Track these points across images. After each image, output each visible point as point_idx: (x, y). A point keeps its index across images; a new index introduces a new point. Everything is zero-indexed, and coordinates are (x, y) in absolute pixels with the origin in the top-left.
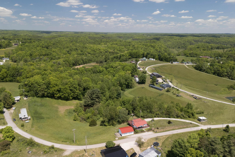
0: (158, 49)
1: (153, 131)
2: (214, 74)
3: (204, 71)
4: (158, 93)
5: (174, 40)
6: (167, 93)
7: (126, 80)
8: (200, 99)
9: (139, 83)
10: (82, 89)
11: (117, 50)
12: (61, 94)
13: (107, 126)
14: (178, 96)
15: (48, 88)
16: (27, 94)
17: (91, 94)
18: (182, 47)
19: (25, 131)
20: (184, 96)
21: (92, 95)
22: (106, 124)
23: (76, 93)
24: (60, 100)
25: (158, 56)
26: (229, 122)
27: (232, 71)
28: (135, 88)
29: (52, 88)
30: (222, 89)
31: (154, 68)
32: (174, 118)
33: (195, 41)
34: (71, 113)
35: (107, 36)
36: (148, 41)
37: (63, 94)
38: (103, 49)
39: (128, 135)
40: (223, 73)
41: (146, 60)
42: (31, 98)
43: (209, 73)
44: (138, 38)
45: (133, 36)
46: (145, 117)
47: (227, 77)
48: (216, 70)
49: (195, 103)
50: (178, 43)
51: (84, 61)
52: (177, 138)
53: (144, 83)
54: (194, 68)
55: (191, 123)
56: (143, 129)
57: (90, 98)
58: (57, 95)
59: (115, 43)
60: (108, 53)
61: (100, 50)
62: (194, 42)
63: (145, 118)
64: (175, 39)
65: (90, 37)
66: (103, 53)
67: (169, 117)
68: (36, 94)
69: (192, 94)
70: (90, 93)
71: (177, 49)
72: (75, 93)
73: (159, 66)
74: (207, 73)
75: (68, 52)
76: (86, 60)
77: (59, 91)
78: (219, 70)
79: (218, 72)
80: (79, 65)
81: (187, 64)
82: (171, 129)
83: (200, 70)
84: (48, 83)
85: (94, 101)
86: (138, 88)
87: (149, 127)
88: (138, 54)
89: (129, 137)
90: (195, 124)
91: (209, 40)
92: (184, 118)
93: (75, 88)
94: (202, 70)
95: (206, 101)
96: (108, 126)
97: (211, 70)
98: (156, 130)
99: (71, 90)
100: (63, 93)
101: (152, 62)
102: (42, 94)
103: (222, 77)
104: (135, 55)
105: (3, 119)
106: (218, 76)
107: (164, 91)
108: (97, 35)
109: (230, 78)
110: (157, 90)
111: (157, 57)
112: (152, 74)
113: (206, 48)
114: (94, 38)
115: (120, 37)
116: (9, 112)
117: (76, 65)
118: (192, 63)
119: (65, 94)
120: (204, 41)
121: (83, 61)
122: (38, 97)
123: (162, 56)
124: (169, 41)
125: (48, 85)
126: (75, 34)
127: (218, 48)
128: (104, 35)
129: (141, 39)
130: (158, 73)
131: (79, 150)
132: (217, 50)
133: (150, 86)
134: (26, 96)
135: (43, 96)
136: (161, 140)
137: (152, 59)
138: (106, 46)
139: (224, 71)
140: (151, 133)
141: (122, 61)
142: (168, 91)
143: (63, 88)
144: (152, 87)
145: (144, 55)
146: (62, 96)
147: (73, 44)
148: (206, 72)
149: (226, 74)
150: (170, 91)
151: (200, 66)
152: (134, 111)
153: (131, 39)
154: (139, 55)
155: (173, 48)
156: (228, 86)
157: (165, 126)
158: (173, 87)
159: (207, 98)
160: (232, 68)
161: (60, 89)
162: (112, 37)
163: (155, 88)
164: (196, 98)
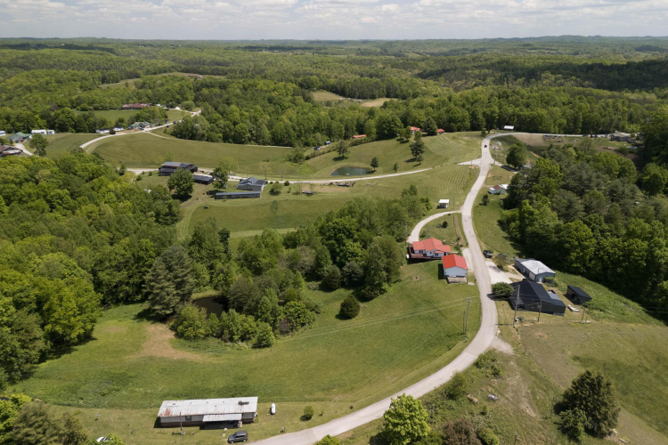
1: (461, 246)
4: (263, 205)
14: (308, 194)
27: (257, 125)
28: (187, 216)
40: (244, 134)
41: (30, 137)
43: (216, 141)
47: (253, 142)
48: (227, 130)
55: (449, 215)
79: (233, 134)
81: (146, 130)
83: (192, 138)
86: (196, 214)
94: (198, 137)
96: (391, 290)
97: (216, 132)
98: (460, 243)
103: (243, 143)
106: (235, 143)
107: (265, 197)
109: (260, 141)
110: (251, 200)
131: (499, 332)
137: (45, 131)
139: (244, 129)
140: (466, 251)
142: (273, 193)
149: (249, 135)
150: (279, 193)
163: (230, 197)
164: (345, 185)
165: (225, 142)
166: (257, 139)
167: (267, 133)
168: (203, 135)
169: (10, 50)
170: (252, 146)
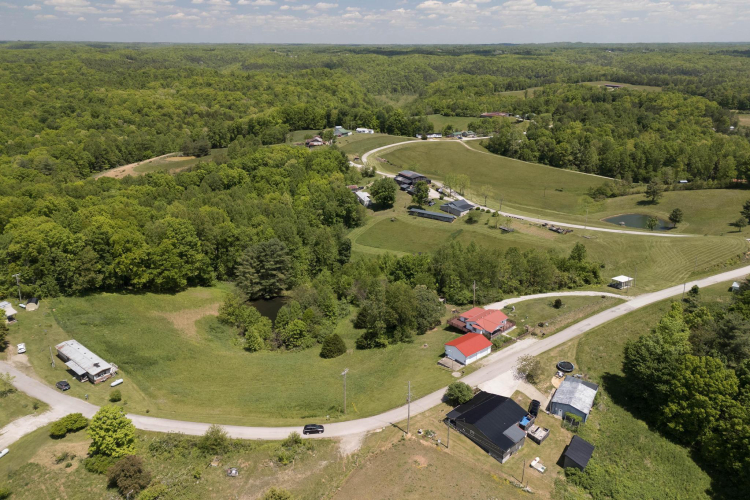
0: (347, 96)
1: (534, 334)
2: (541, 160)
3: (514, 154)
4: (445, 231)
5: (378, 68)
6: (470, 227)
7: (341, 203)
8: (569, 231)
9: (375, 207)
10: (211, 247)
11: (222, 106)
12: (155, 272)
13: (384, 346)
14: (504, 231)
15: (102, 257)
16: (28, 288)
17: (258, 258)
18: (403, 88)
19: (143, 415)
20: (523, 229)
21: (261, 261)
22: (383, 340)
23: (197, 265)
24: (149, 294)
25: (378, 118)
26: (683, 278)
27: (585, 147)
28: (370, 224)
29: (120, 255)
30: (580, 200)
31: (382, 157)
32: (553, 290)
33: (435, 68)
34: (219, 330)
35: (145, 56)
36: (304, 71)
37: (160, 274)
38: (174, 105)
39: (481, 359)
40: (564, 156)
41: (350, 134)
42: (46, 302)
43: (529, 160)
44: (260, 61)
45: (239, 56)
46: (483, 300)
47: (574, 167)
48: (546, 149)
49: (563, 246)
50: (389, 75)
51: (123, 149)
52: (623, 338)
53: (391, 206)
54: (486, 147)
55: (603, 297)
56: (504, 334)
57: (258, 272)
58: (139, 278)
59: (201, 81)
60: (196, 116)
61: (160, 107)
62: (434, 72)
63: (484, 304)
64: (378, 65)
65: (89, 63)
66: (176, 118)
67: (541, 292)
68: (64, 286)
69: (542, 221)
70: (255, 255)
71: (390, 95)
72: (195, 262)
73: (392, 150)
74: (524, 160)
75: (43, 121)
76: (130, 148)
77: (146, 263)
78: (552, 150)
79: (551, 154)
80: (112, 166)
81: (464, 139)
82: (569, 321)
83: (504, 153)
84: (102, 239)
85: (272, 281)
86: (379, 224)
87: (515, 327)
88: (311, 117)
89: (483, 362)
90: (615, 298)
91: (470, 66)
92: (578, 287)
93: (192, 246)
94: (510, 153)
95: (587, 235)
96: (390, 347)
97: (532, 150)
98: (538, 330)
99: (181, 255)
100: (159, 270)
101: (368, 139)
102: (89, 282)
103: (560, 166)
104: (300, 119)
105: (11, 391)
106: (551, 165)
107: (458, 223)
108: (105, 52)
109: (583, 167)
110: (440, 223)
111: (375, 122)
112: (400, 175)
113: (483, 89)
114: (105, 66)
115: (194, 60)
116: (10, 362)
117: (101, 169)
118: (478, 134)
119: (166, 273)
120: (457, 67)
121: (120, 151)
122: (70, 296)
123: (391, 119)
124: (362, 69)
125: (104, 247)
126: (15, 52)
127: (509, 87)
128: (133, 53)
129: (274, 67)
130: (414, 171)
131: (378, 431)
132: (508, 93)
133: (412, 213)
134: (28, 297)
135: (90, 290)
136: (569, 355)
137: (367, 130)
138: (173, 91)
139: (566, 150)
140: (529, 341)
141: (271, 143)
142: (470, 221)
143: (158, 250)
144: (422, 215)
145: (331, 119)
146: (159, 281)
147: (41, 90)
148: (519, 158)
149: (571, 158)
150: (476, 222)
151: (504, 141)
152: (444, 290)
153: (239, 65)
154: (314, 120)
155: (380, 92)
156: (591, 189)
157: (552, 317)
158: (478, 209)
159: (588, 228)
160: (583, 140)
161: (148, 254)
162: (165, 60)
163: (430, 217)
164: (557, 231)
165: (540, 162)
166: (581, 164)
167: (595, 158)
168: (516, 152)
169: (375, 55)
170: (571, 172)
